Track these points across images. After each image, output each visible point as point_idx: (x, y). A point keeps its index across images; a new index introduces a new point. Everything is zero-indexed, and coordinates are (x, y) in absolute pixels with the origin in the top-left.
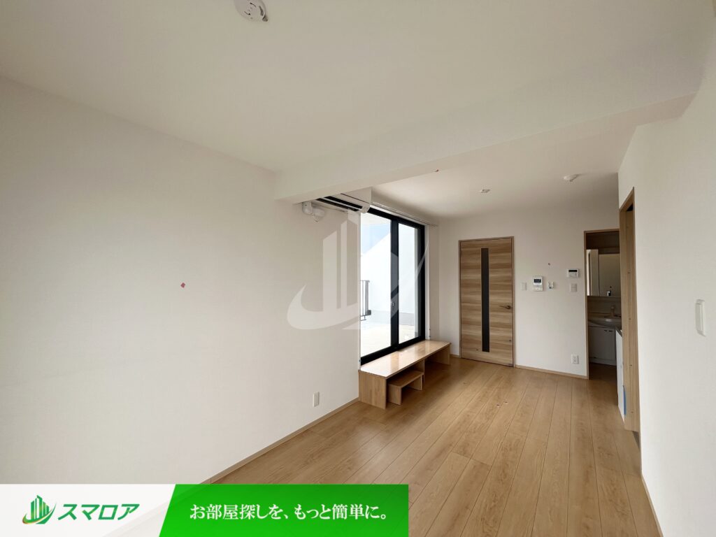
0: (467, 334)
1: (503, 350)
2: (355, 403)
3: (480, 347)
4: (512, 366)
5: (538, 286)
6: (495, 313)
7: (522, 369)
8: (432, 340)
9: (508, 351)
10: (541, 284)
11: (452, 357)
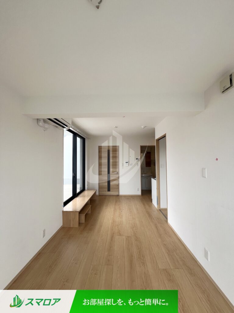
0: (102, 185)
1: (115, 190)
2: (62, 229)
3: (107, 190)
4: (118, 196)
5: (127, 164)
6: (112, 176)
7: (122, 196)
8: (88, 189)
9: (117, 190)
10: (128, 164)
11: (97, 196)
